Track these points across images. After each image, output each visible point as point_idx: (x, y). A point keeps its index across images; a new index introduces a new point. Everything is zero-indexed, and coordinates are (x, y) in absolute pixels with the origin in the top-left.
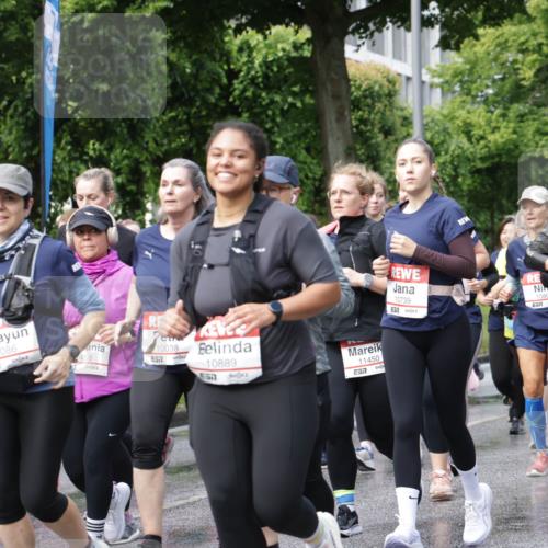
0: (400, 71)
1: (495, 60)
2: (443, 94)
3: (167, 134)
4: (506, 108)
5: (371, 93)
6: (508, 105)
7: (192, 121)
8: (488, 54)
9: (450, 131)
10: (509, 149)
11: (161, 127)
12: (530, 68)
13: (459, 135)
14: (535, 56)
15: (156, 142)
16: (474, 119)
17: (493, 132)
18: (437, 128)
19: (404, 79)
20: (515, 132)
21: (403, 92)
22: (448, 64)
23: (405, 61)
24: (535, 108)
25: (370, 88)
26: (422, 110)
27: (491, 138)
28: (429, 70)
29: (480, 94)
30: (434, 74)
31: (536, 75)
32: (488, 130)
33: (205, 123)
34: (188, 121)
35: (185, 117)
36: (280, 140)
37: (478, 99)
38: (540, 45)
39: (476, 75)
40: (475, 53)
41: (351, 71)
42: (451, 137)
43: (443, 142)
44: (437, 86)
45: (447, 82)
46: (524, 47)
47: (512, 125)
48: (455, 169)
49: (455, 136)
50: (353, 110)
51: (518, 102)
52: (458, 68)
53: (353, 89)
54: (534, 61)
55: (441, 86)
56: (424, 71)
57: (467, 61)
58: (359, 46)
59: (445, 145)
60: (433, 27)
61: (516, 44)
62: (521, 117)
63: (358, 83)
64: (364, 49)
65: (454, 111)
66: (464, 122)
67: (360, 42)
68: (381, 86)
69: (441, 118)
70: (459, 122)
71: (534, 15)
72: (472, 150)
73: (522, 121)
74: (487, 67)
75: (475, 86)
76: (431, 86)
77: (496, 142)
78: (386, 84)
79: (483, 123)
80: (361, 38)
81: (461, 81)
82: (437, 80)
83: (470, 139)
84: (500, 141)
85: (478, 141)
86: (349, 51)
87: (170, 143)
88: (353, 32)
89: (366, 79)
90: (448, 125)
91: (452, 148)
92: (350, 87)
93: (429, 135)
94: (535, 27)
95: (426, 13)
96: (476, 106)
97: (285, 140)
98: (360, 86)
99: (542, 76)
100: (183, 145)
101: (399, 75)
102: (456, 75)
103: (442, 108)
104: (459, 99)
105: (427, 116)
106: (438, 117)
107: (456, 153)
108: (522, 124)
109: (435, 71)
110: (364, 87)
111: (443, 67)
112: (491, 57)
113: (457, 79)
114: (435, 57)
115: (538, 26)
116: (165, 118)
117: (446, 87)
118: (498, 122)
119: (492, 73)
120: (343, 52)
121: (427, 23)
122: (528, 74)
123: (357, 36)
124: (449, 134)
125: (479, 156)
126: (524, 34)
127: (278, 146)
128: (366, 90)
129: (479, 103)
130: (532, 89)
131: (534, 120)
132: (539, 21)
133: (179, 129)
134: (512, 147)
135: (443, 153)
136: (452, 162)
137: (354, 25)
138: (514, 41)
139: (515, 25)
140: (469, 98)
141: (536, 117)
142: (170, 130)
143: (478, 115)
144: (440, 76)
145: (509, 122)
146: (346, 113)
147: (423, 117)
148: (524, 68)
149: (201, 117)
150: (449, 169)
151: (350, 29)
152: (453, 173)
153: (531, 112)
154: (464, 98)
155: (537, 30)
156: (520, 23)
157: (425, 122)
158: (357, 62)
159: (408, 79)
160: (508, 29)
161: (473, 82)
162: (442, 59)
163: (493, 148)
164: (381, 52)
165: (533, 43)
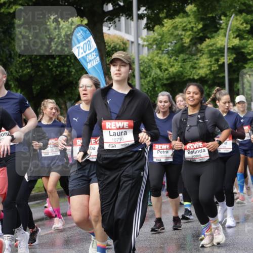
0: (128, 39)
1: (172, 34)
2: (148, 49)
3: (21, 68)
4: (178, 56)
5: (115, 49)
6: (178, 55)
7: (33, 61)
8: (169, 31)
9: (152, 66)
10: (179, 75)
11: (18, 64)
12: (188, 38)
13: (156, 68)
14: (190, 32)
15: (16, 71)
16: (162, 61)
17: (171, 67)
18: (146, 65)
19: (130, 43)
20: (181, 67)
21: (130, 49)
22: (151, 36)
23: (131, 34)
24: (190, 56)
25: (115, 47)
26: (139, 57)
27: (171, 70)
28: (142, 38)
29: (165, 50)
30: (144, 40)
31: (191, 41)
32: (169, 66)
33: (39, 62)
34: (31, 61)
35: (29, 60)
36: (74, 70)
37: (165, 52)
38: (192, 27)
39: (163, 41)
40: (163, 31)
41: (106, 39)
42: (152, 69)
43: (148, 72)
44: (146, 46)
45: (150, 44)
46: (185, 28)
47: (180, 64)
48: (154, 83)
49: (154, 69)
50: (107, 57)
51: (182, 53)
52: (155, 38)
53: (107, 47)
54: (190, 35)
55: (148, 46)
56: (139, 39)
57: (159, 34)
58: (110, 27)
59: (150, 73)
60: (143, 19)
61: (181, 27)
62: (184, 61)
63: (109, 44)
64: (112, 28)
65: (153, 57)
66: (158, 62)
67: (110, 25)
68: (120, 46)
69: (147, 60)
70: (156, 62)
71: (189, 13)
72: (162, 75)
73: (184, 62)
74: (168, 37)
75: (163, 46)
76: (143, 46)
77: (173, 72)
78: (122, 44)
79: (167, 63)
80: (110, 23)
81: (156, 44)
82: (146, 43)
83: (161, 70)
84: (175, 71)
85: (165, 71)
86: (105, 29)
87: (23, 72)
88: (106, 21)
89: (113, 42)
90: (151, 64)
91: (153, 74)
92: (105, 46)
93: (142, 68)
94: (190, 19)
95: (140, 12)
96: (163, 55)
97: (76, 70)
98: (110, 46)
99: (193, 41)
100: (28, 72)
101: (128, 41)
102: (154, 41)
103: (148, 56)
104: (156, 52)
105: (141, 59)
106: (146, 60)
107: (154, 76)
108: (184, 63)
109: (145, 39)
110: (112, 46)
111: (148, 37)
112: (170, 33)
113: (155, 43)
114: (145, 33)
115: (191, 18)
116: (20, 60)
117: (150, 46)
118: (173, 62)
119: (171, 40)
120: (102, 30)
121: (140, 17)
122: (187, 41)
123: (109, 22)
124: (151, 68)
125: (165, 78)
126: (185, 22)
127: (73, 73)
128: (113, 47)
129: (165, 53)
130: (189, 47)
131: (190, 62)
132: (192, 17)
133: (26, 65)
134: (180, 74)
135: (148, 76)
136: (152, 81)
137: (107, 18)
138: (180, 25)
139: (181, 18)
140: (160, 52)
141: (191, 60)
142: (23, 65)
143: (165, 59)
144: (147, 41)
145: (179, 62)
146: (104, 58)
147: (139, 60)
148: (185, 38)
149: (37, 60)
150: (151, 84)
151: (105, 20)
152: (153, 86)
153: (189, 58)
154: (158, 51)
155: (191, 20)
156: (183, 17)
157: (140, 62)
158: (109, 35)
159: (132, 42)
160: (178, 20)
161: (162, 44)
162: (148, 34)
163: (172, 75)
164: (120, 30)
165: (189, 26)
